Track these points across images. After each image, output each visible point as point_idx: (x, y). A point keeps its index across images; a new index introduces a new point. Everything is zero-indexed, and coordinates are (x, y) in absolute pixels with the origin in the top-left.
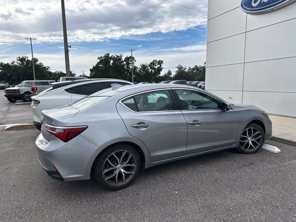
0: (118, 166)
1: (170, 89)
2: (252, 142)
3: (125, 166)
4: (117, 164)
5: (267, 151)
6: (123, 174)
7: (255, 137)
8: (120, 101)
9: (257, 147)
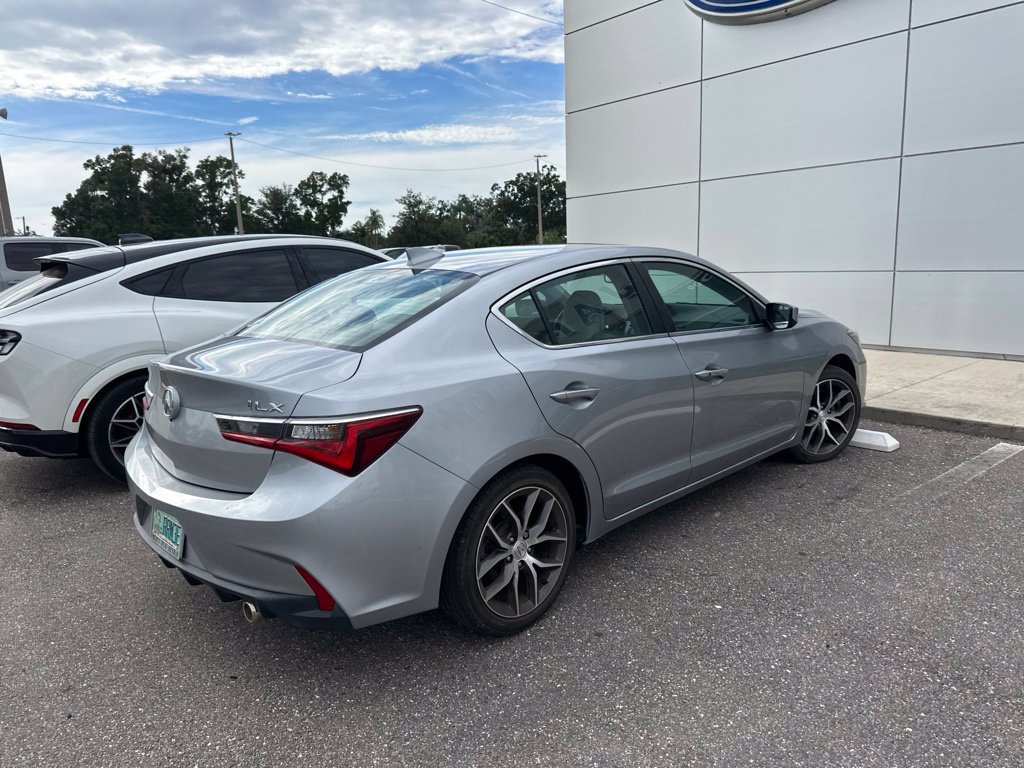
0: (517, 544)
1: (628, 260)
2: (830, 424)
3: (537, 542)
4: (512, 539)
5: (864, 450)
6: (532, 568)
7: (837, 408)
8: (495, 309)
9: (843, 437)
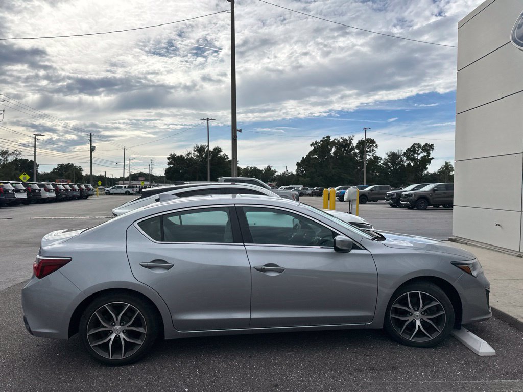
0: (116, 327)
2: (423, 322)
3: (127, 329)
4: (113, 324)
6: (123, 342)
7: (431, 312)
8: (136, 224)
